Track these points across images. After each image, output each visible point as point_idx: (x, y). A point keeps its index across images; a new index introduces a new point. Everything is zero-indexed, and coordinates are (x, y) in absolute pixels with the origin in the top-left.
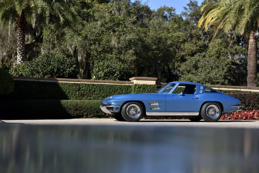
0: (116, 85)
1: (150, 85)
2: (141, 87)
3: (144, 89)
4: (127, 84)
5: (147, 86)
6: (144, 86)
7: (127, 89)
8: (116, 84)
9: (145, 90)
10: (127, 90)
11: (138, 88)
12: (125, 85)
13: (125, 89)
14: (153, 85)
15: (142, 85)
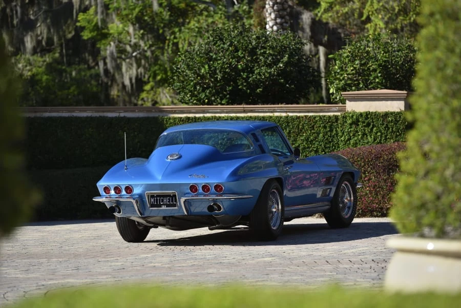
0: (298, 118)
1: (386, 115)
2: (358, 121)
3: (368, 125)
4: (331, 114)
5: (376, 115)
6: (367, 118)
7: (331, 127)
8: (298, 115)
9: (372, 129)
10: (331, 131)
11: (351, 124)
12: (324, 116)
13: (325, 127)
14: (392, 113)
15: (361, 114)
